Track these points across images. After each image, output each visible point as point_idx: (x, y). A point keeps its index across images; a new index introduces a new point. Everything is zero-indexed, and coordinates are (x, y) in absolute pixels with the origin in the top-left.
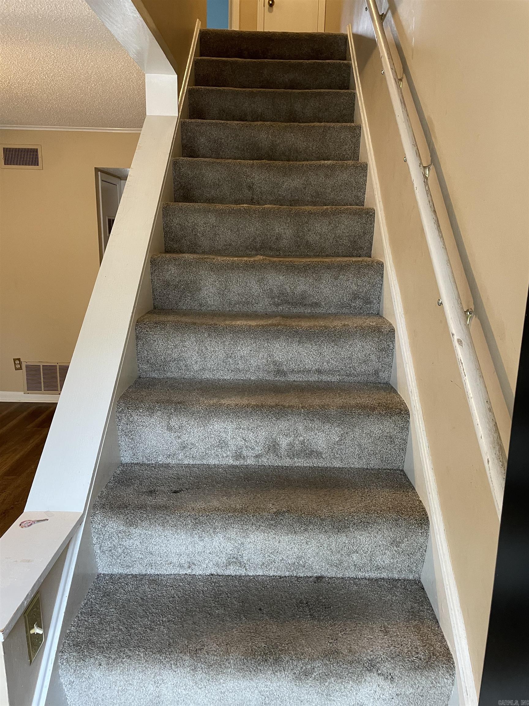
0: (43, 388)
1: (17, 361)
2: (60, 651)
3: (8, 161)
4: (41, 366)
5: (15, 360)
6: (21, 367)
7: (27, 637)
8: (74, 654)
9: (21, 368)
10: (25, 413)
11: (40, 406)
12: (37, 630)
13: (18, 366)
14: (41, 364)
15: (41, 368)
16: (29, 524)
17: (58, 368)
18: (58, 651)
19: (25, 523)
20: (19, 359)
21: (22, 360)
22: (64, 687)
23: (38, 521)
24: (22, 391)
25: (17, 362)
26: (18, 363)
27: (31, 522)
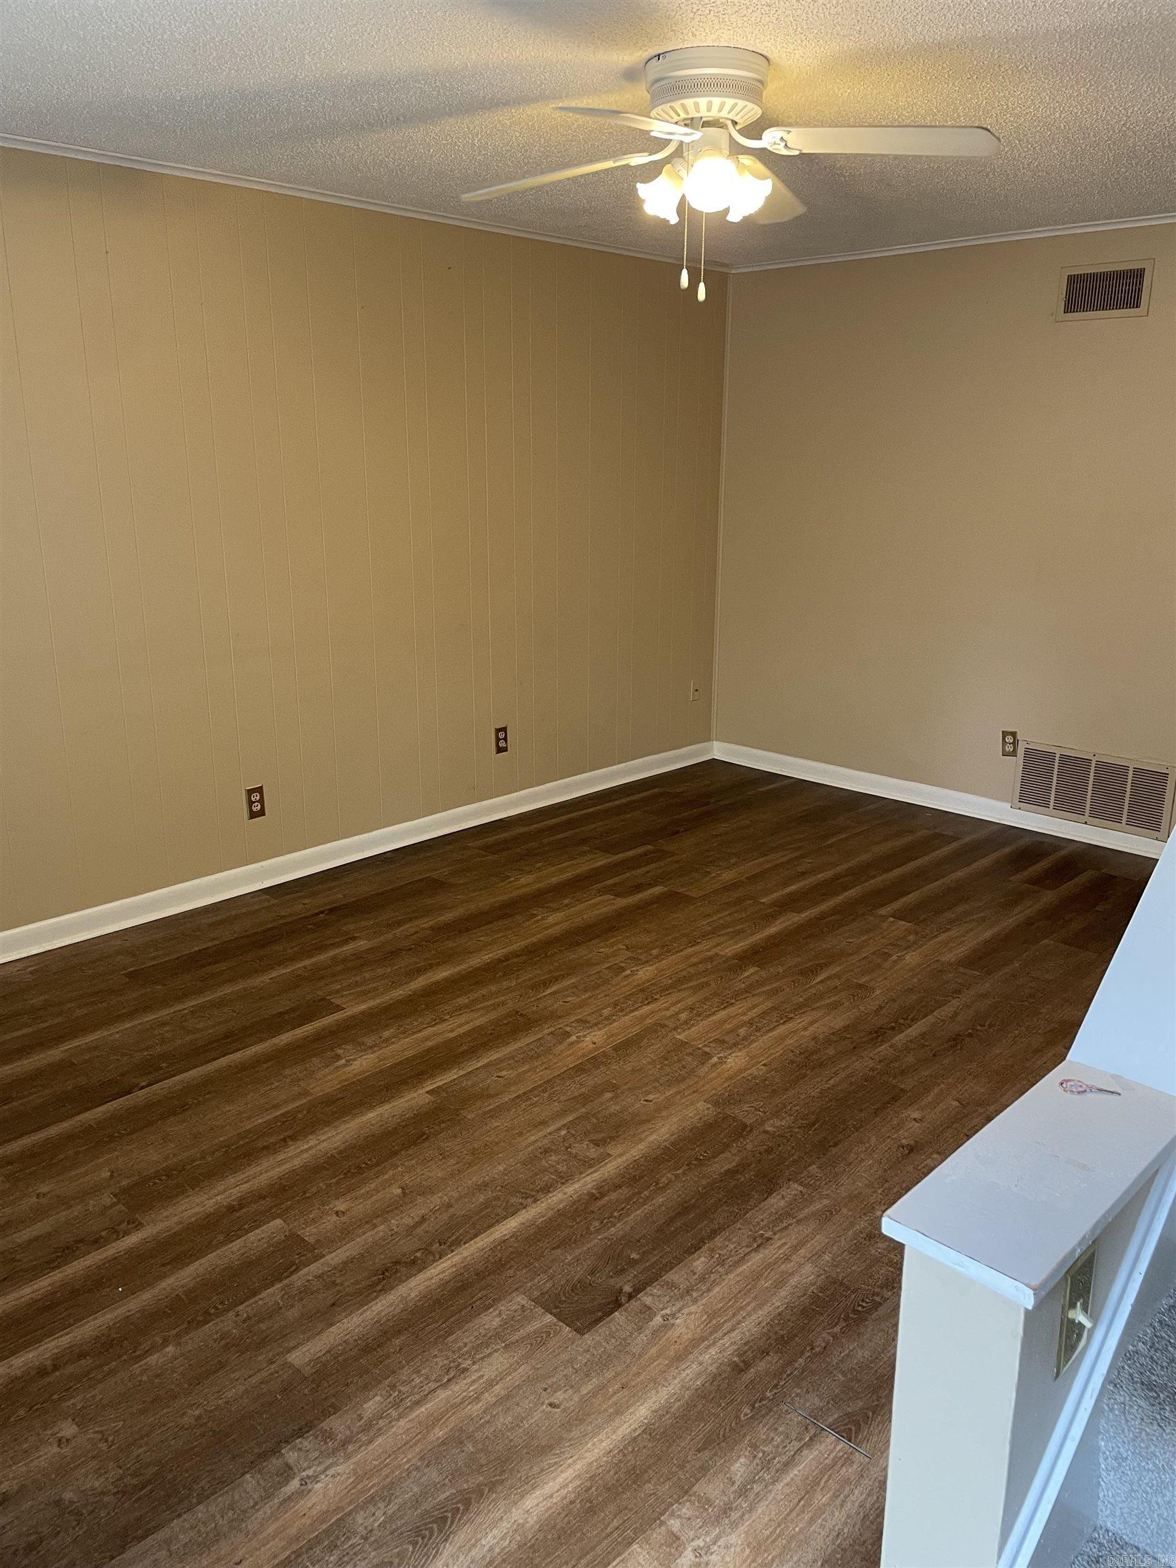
0: (1052, 803)
1: (1010, 737)
2: (1112, 1381)
3: (1071, 305)
4: (1058, 756)
5: (1005, 734)
6: (1015, 751)
7: (1062, 1320)
8: (1142, 1403)
9: (1014, 753)
10: (1007, 850)
11: (1039, 839)
12: (1079, 1316)
13: (1009, 748)
14: (1058, 752)
15: (1057, 759)
16: (1080, 1089)
17: (1093, 765)
18: (1108, 1380)
19: (1072, 1083)
20: (1014, 734)
21: (1018, 737)
22: (1101, 1460)
23: (1100, 1090)
24: (1007, 801)
25: (1009, 739)
26: (1012, 741)
27: (1085, 1086)
